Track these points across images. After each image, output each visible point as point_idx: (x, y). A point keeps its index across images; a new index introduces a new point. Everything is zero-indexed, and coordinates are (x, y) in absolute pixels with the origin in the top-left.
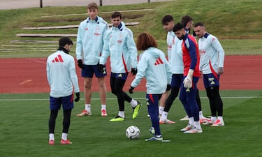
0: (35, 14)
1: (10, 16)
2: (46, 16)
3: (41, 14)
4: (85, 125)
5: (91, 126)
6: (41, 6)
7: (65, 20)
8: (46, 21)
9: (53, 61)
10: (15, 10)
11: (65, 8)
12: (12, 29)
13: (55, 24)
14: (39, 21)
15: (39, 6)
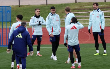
0: (73, 6)
1: (61, 7)
2: (78, 7)
3: (76, 6)
4: (97, 59)
5: (100, 60)
6: (76, 2)
7: (87, 9)
8: (78, 9)
9: (71, 29)
10: (63, 4)
11: (88, 3)
12: (62, 13)
13: (83, 11)
14: (75, 10)
15: (75, 2)
